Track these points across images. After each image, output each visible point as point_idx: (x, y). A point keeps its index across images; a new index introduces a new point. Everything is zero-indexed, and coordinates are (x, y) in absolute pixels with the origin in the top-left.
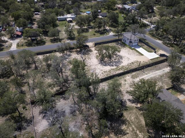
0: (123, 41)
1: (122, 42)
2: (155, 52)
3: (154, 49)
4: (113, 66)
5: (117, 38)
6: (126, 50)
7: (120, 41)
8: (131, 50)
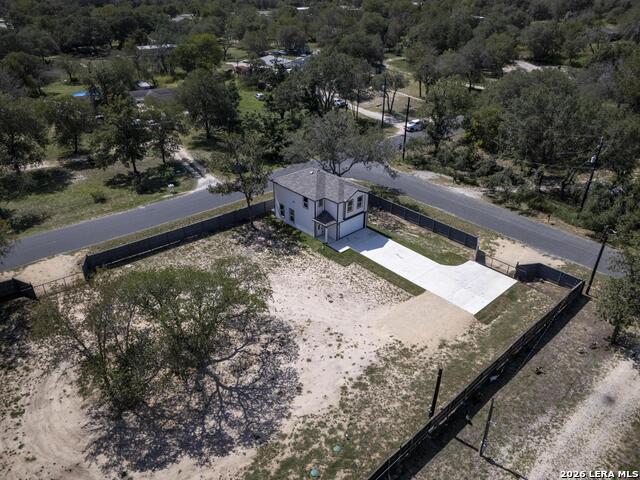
0: (278, 217)
1: (275, 224)
2: (481, 259)
3: (470, 242)
4: (222, 445)
5: (238, 201)
6: (310, 275)
7: (259, 217)
8: (335, 267)
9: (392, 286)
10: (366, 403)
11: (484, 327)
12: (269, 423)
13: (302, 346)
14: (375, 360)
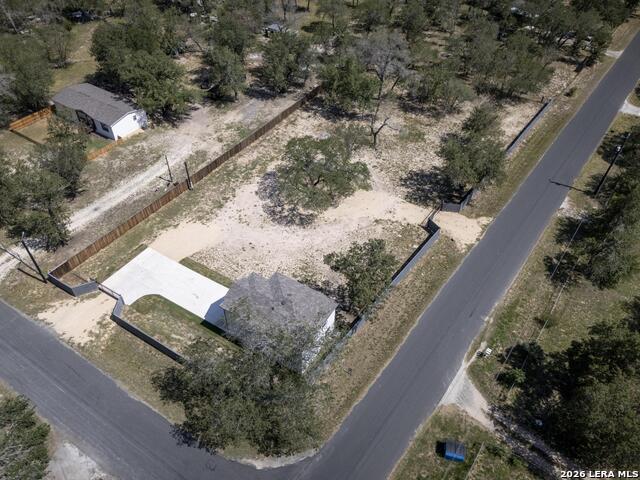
9: (205, 264)
10: (223, 192)
11: (144, 242)
12: (266, 179)
13: (262, 212)
14: (218, 212)
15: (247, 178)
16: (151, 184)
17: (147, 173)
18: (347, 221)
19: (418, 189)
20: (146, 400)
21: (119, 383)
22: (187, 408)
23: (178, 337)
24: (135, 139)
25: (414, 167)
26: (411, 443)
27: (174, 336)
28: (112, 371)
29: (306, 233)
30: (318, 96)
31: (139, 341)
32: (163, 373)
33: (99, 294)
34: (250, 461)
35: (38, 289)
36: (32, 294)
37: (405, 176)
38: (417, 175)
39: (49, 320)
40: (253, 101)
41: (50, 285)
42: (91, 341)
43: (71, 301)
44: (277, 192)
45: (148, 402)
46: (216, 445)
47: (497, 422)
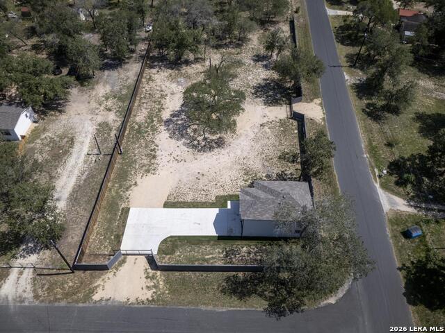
8: (222, 193)
9: (182, 200)
10: (146, 146)
11: (123, 206)
12: (169, 126)
13: (186, 149)
14: (156, 161)
15: (154, 129)
16: (85, 162)
17: (74, 156)
18: (245, 132)
19: (267, 96)
20: (231, 307)
21: (203, 308)
22: (261, 296)
23: (211, 256)
24: (35, 134)
25: (254, 83)
26: (391, 241)
27: (207, 257)
28: (190, 303)
29: (227, 151)
30: (151, 55)
31: (187, 274)
32: (223, 284)
33: (125, 258)
34: (325, 302)
35: (72, 281)
36: (70, 287)
37: (253, 91)
38: (259, 87)
39: (106, 296)
40: (106, 73)
41: (77, 273)
42: (154, 292)
43: (110, 274)
44: (184, 131)
45: (234, 307)
46: (299, 306)
47: (416, 207)
